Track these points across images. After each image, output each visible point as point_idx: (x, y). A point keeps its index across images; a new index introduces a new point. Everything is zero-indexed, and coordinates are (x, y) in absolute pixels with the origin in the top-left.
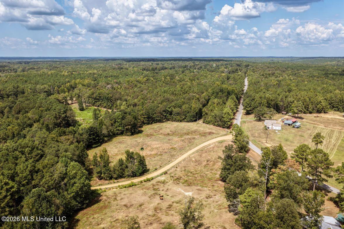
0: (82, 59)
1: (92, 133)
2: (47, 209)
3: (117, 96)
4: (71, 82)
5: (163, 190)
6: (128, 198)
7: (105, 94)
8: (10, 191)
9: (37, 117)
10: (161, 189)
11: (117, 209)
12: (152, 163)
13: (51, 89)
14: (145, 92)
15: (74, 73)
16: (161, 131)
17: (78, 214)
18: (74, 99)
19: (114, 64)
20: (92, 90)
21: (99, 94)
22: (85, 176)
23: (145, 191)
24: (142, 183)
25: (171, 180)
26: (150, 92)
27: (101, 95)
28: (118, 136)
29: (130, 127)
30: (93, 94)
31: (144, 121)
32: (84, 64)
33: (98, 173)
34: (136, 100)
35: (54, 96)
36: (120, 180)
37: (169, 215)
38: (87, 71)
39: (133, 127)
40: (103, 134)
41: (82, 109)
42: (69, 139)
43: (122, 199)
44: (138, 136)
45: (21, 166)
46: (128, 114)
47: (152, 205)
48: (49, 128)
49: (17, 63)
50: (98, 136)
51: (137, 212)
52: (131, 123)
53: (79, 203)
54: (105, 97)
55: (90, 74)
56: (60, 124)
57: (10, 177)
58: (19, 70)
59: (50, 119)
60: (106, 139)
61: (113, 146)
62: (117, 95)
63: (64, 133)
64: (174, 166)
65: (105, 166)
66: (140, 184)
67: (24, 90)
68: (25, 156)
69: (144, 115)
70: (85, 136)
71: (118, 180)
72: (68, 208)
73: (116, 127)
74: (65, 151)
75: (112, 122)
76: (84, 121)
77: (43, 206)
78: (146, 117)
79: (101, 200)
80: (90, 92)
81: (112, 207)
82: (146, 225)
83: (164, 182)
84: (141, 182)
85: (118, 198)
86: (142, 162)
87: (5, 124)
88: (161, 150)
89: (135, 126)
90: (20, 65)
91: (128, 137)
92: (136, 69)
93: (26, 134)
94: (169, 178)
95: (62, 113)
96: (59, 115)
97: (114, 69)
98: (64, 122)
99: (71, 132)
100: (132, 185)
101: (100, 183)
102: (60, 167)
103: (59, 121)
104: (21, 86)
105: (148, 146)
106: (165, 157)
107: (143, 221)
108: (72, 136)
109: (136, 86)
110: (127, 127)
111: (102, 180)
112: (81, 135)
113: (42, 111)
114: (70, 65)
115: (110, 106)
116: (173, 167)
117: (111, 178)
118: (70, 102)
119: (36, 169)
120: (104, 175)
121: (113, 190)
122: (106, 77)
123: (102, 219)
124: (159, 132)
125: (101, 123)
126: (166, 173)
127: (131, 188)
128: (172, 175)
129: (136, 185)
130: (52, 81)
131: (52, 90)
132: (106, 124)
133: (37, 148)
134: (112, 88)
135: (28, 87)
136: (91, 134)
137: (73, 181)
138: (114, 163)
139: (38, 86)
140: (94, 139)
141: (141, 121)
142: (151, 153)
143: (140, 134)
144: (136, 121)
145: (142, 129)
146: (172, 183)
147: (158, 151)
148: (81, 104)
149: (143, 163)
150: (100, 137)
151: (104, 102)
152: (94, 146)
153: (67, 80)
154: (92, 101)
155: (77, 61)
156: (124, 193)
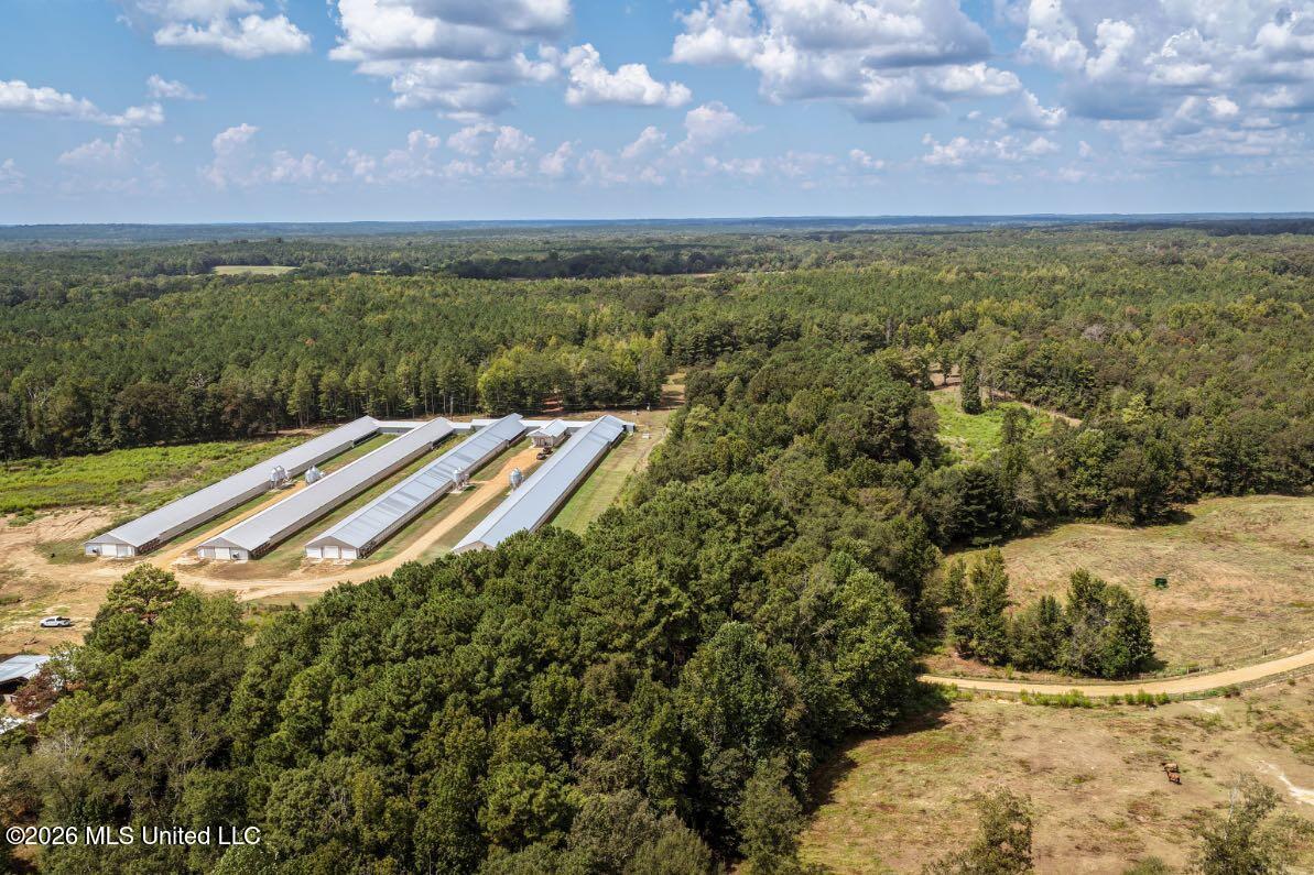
0: (1031, 224)
1: (975, 492)
2: (754, 692)
3: (1118, 368)
4: (959, 308)
5: (1193, 752)
6: (1042, 740)
7: (1069, 358)
8: (670, 615)
9: (812, 417)
10: (1188, 746)
11: (988, 767)
12: (1186, 643)
13: (885, 330)
14: (1245, 362)
15: (978, 274)
16: (1273, 530)
17: (858, 746)
18: (955, 370)
19: (1151, 247)
20: (1022, 342)
21: (1046, 357)
22: (896, 626)
23: (1118, 734)
24: (1116, 707)
25: (1249, 724)
26: (1270, 363)
27: (1051, 362)
28: (1079, 522)
29: (1132, 492)
30: (1023, 355)
31: (1205, 478)
32: (1031, 243)
33: (959, 631)
34: (1190, 393)
35: (885, 352)
36: (1034, 675)
37: (1183, 845)
38: (1029, 269)
39: (1145, 493)
40: (1020, 503)
41: (973, 408)
42: (887, 502)
43: (1017, 738)
44: (1164, 533)
45: (712, 552)
46: (1132, 441)
47: (1126, 790)
48: (838, 457)
49: (807, 238)
50: (997, 506)
51: (1059, 798)
52: (1139, 478)
53: (867, 710)
54: (1068, 371)
55: (1040, 279)
56: (881, 448)
57: (675, 574)
58: (808, 261)
59: (846, 426)
60: (1027, 522)
61: (1047, 554)
62: (1117, 365)
63: (877, 478)
64: (1283, 674)
65: (984, 613)
66: (1108, 705)
67: (800, 326)
68: (736, 528)
69: (1208, 455)
70: (950, 501)
71: (1026, 675)
72: (825, 713)
73: (1077, 486)
74: (851, 534)
75: (1064, 464)
76: (969, 451)
77: (744, 679)
78: (1217, 461)
79: (945, 723)
80: (1012, 347)
81: (976, 757)
82: (1077, 848)
83: (1209, 726)
84: (1115, 701)
85: (1006, 733)
86: (1135, 626)
87: (716, 428)
88: (1243, 600)
89: (1157, 493)
90: (812, 243)
91: (1121, 530)
92: (1243, 265)
93: (765, 465)
94: (1241, 714)
95: (891, 411)
96: (880, 418)
97: (1141, 264)
98: (893, 445)
99: (901, 478)
100: (1071, 702)
101: (959, 668)
102: (820, 578)
103: (877, 439)
104: (794, 315)
105: (1192, 577)
106: (1253, 631)
107: (1070, 832)
108: (902, 493)
109: (1212, 334)
110: (1120, 492)
111: (971, 662)
112: (935, 494)
113: (830, 399)
114: (976, 247)
115: (1083, 404)
116: (1276, 677)
117: (1003, 661)
118: (938, 379)
119: (754, 570)
120: (979, 644)
121: (1000, 701)
122: (1099, 294)
123: (928, 781)
124: (1263, 529)
125: (1017, 464)
126: (1232, 692)
127: (1066, 713)
128: (1263, 707)
129: (1088, 706)
130: (894, 302)
131: (888, 332)
132: (1036, 468)
133: (776, 510)
134: (1108, 337)
135: (813, 320)
136: (973, 497)
137: (855, 632)
138: (1021, 609)
139: (845, 318)
140: (980, 515)
141: (1191, 475)
142: (1195, 606)
143: (1173, 529)
144: (1162, 473)
145: (1189, 508)
146: (1250, 736)
147: (1227, 603)
148: (971, 389)
149: (1137, 632)
150: (1005, 512)
151: (1062, 390)
152: (977, 540)
153: (945, 299)
154: (1018, 383)
155: (1009, 232)
156: (1034, 721)
